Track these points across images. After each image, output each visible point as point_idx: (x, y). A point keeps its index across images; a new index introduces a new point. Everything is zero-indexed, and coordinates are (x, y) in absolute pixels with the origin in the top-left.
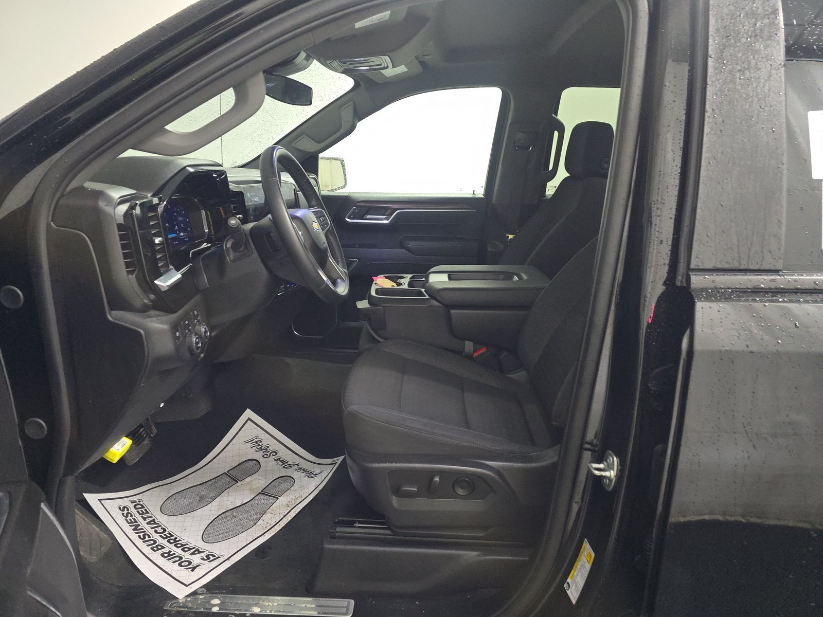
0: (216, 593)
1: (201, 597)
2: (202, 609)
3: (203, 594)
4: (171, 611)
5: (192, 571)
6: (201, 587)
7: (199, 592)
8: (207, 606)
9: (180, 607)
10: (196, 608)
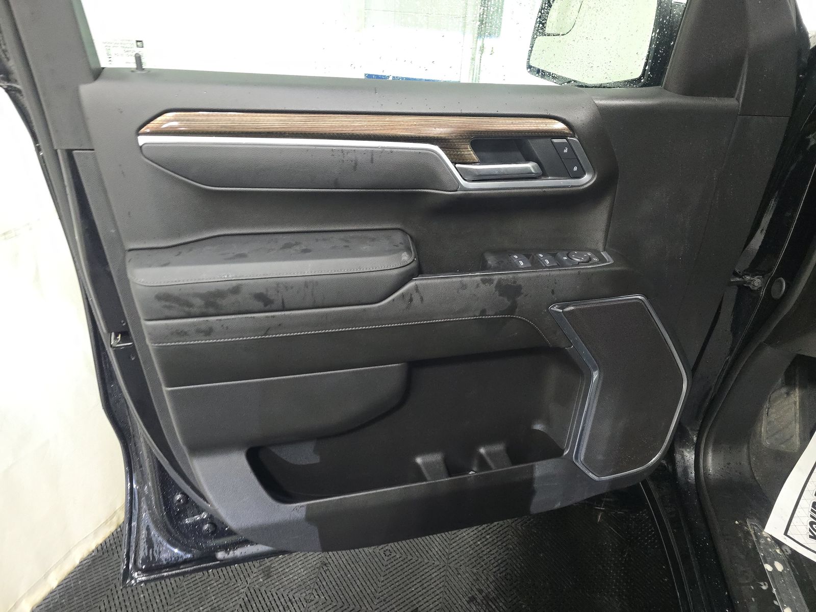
0: (790, 565)
1: (778, 551)
2: (762, 555)
3: (784, 552)
4: (747, 526)
5: (810, 537)
6: (791, 549)
7: (784, 548)
8: (769, 559)
9: (755, 534)
10: (760, 548)
